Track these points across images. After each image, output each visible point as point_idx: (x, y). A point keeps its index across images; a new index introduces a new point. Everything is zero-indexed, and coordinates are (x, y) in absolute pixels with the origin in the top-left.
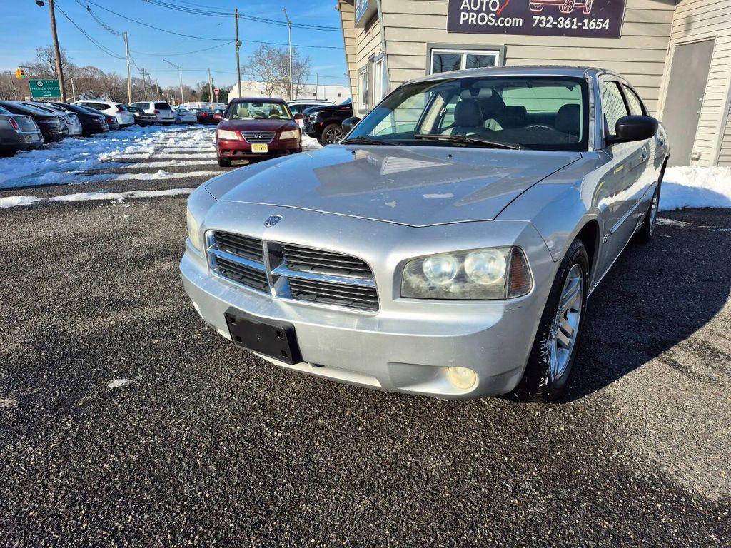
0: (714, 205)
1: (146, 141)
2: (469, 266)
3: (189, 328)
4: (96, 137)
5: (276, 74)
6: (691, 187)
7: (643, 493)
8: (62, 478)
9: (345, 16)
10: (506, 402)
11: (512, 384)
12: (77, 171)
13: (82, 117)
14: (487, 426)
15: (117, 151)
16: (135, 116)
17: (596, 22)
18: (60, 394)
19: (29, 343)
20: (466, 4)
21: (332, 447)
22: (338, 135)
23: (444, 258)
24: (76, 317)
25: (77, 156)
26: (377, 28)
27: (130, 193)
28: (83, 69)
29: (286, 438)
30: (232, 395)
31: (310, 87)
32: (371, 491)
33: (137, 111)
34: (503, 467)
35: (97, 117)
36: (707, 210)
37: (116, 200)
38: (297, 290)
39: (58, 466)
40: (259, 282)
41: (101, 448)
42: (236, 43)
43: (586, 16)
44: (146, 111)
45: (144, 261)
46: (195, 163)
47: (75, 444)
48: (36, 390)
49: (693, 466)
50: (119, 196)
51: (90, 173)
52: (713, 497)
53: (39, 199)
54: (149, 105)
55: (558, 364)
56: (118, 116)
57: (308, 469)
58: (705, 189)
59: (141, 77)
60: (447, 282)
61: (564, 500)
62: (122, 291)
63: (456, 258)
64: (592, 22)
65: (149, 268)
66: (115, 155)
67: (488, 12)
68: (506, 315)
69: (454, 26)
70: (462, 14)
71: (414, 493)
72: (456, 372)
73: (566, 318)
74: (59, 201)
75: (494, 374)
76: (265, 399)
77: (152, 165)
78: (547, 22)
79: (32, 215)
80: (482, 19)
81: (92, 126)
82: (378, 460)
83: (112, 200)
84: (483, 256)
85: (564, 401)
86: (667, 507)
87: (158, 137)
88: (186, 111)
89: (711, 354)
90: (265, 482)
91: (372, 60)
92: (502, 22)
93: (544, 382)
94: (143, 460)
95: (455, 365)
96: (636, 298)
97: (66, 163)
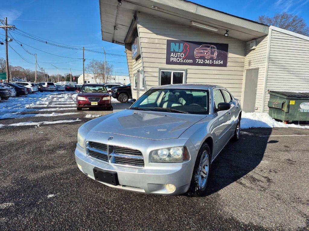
0: (262, 127)
1: (44, 99)
2: (172, 152)
3: (74, 176)
4: (22, 97)
5: (98, 71)
6: (254, 120)
7: (226, 223)
8: (37, 228)
9: (128, 55)
10: (186, 197)
11: (186, 189)
12: (17, 113)
13: (17, 89)
14: (179, 205)
15: (33, 104)
16: (38, 88)
17: (218, 61)
18: (30, 200)
19: (14, 183)
20: (172, 55)
21: (129, 214)
22: (125, 97)
23: (164, 150)
24: (30, 173)
25: (15, 106)
26: (140, 61)
27: (42, 122)
28: (15, 67)
29: (113, 212)
30: (93, 199)
31: (112, 76)
32: (142, 226)
33: (39, 86)
34: (184, 217)
35: (23, 89)
36: (260, 128)
37: (37, 125)
38: (117, 160)
39: (35, 224)
40: (104, 158)
41: (49, 217)
42: (83, 60)
43: (214, 60)
44: (43, 86)
45: (53, 151)
46: (67, 109)
47: (39, 217)
48: (20, 200)
49: (242, 214)
50: (38, 124)
51: (23, 113)
52: (247, 223)
53: (4, 125)
54: (45, 83)
55: (202, 184)
56: (32, 88)
57: (121, 221)
58: (259, 121)
59: (41, 71)
60: (165, 157)
61: (202, 226)
62: (45, 163)
63: (167, 150)
64: (217, 62)
65: (55, 153)
66: (32, 105)
67: (180, 58)
68: (183, 167)
69: (168, 62)
70: (171, 58)
71: (156, 226)
72: (169, 186)
73: (204, 168)
74: (12, 126)
75: (180, 186)
76: (104, 200)
77: (49, 110)
78: (201, 61)
79: (3, 132)
80: (178, 60)
81: (21, 92)
82: (144, 217)
83: (35, 125)
84: (175, 149)
85: (204, 196)
86: (233, 227)
87: (49, 97)
88: (60, 86)
89: (253, 180)
90: (107, 226)
91: (138, 71)
92: (185, 61)
93: (197, 189)
94: (65, 221)
95: (169, 183)
96: (231, 161)
97: (12, 109)
